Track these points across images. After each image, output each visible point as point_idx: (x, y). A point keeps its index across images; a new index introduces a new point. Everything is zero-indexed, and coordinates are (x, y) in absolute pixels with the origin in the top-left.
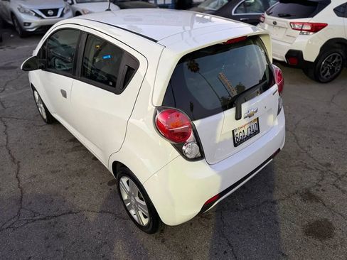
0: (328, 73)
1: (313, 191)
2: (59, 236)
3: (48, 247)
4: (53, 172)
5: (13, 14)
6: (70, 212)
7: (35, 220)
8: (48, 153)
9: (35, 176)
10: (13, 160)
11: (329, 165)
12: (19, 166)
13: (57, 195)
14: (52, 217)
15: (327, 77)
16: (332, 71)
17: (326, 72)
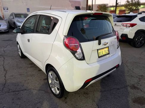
0: (139, 44)
1: (135, 85)
2: (19, 99)
3: (13, 103)
4: (20, 75)
5: (14, 23)
6: (26, 90)
7: (9, 92)
8: (19, 68)
9: (12, 76)
10: (5, 70)
11: (142, 76)
12: (6, 72)
13: (21, 83)
14: (17, 91)
16: (141, 43)
17: (138, 43)
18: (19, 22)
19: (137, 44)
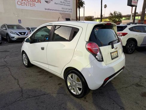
0: (131, 50)
1: (139, 84)
2: (42, 102)
3: (38, 106)
4: (33, 82)
6: (45, 94)
7: (30, 98)
8: (30, 76)
9: (26, 84)
10: (15, 79)
11: (141, 76)
12: (18, 81)
13: (37, 89)
14: (37, 96)
15: (130, 51)
16: (132, 49)
18: (13, 33)
19: (129, 51)
